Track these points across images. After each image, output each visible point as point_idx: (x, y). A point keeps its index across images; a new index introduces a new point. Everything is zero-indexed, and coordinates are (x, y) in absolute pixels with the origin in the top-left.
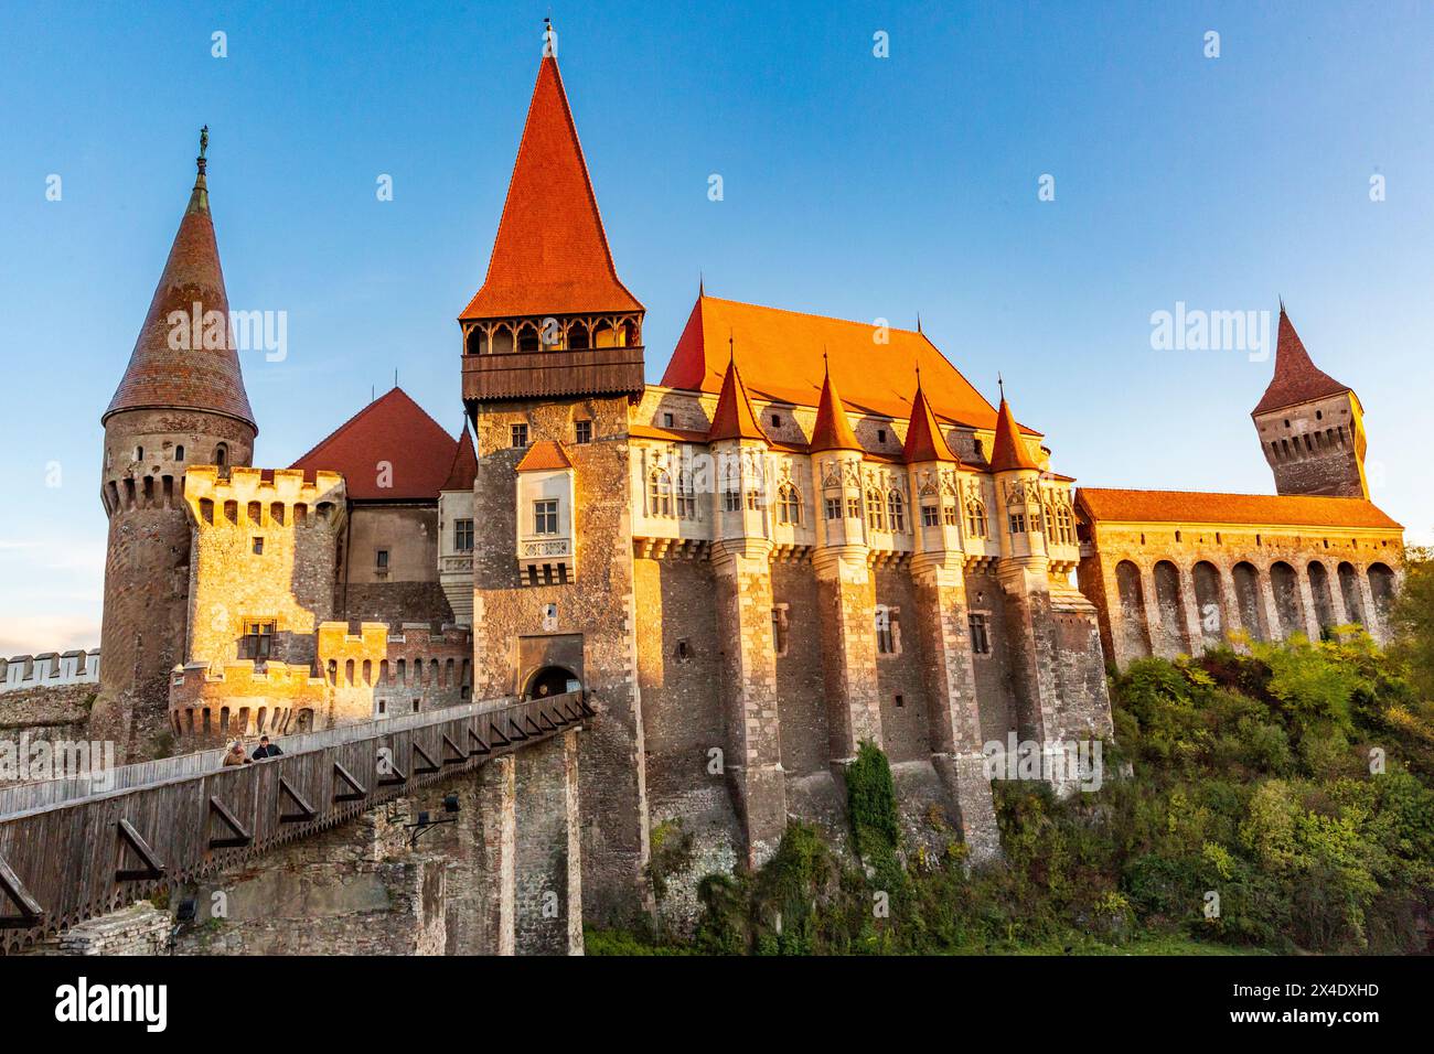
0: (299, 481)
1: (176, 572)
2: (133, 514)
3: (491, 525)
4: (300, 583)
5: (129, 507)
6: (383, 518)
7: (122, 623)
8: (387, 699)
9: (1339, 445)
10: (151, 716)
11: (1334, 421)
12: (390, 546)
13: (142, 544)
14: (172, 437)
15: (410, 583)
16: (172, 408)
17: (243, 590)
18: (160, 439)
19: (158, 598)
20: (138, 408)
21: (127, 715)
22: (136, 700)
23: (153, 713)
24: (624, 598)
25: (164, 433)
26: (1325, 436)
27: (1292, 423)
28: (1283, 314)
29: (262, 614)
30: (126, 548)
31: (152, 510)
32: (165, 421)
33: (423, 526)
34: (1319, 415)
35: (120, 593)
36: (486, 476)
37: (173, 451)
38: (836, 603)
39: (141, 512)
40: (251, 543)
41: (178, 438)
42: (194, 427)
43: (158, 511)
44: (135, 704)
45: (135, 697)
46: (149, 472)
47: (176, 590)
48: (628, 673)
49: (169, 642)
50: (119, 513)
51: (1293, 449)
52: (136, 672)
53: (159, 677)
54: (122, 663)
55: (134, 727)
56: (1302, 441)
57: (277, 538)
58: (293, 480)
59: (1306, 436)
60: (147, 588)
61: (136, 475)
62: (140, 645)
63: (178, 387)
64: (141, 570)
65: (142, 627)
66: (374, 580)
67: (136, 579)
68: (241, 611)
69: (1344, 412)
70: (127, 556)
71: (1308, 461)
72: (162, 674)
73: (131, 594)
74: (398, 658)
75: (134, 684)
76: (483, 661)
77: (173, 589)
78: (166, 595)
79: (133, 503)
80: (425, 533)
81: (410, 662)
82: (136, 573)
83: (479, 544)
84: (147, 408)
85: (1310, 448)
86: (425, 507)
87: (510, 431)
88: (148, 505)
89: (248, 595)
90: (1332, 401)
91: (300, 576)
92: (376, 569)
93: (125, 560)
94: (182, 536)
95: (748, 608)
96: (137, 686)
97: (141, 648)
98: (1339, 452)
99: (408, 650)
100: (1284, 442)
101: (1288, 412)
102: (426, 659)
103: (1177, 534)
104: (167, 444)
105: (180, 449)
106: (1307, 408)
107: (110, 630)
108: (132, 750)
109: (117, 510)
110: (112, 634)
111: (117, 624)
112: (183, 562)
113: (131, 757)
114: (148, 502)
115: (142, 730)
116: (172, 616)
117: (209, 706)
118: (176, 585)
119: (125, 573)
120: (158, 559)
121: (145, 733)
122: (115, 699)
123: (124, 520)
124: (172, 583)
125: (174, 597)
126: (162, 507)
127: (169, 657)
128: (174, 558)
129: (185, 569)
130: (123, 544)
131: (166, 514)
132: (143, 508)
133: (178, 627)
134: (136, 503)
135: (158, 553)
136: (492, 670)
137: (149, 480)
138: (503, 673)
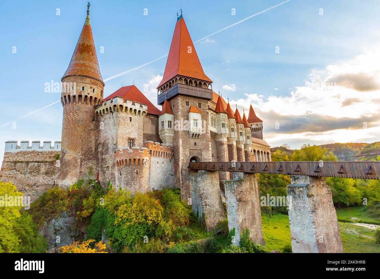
1: (92, 123)
2: (80, 105)
5: (78, 103)
7: (76, 135)
8: (159, 161)
9: (260, 131)
11: (259, 126)
13: (83, 114)
14: (92, 86)
15: (148, 134)
16: (93, 78)
17: (128, 130)
18: (89, 86)
19: (87, 129)
20: (83, 76)
21: (79, 161)
22: (81, 157)
23: (86, 160)
25: (90, 84)
26: (258, 129)
27: (252, 126)
28: (251, 106)
29: (132, 137)
30: (78, 114)
31: (86, 105)
32: (91, 81)
33: (150, 121)
34: (257, 125)
35: (76, 126)
36: (182, 112)
37: (92, 90)
39: (82, 105)
40: (129, 119)
41: (94, 87)
42: (97, 84)
43: (87, 105)
44: (81, 158)
45: (81, 156)
46: (87, 94)
47: (92, 128)
48: (210, 159)
49: (91, 141)
50: (75, 104)
52: (81, 149)
53: (88, 151)
54: (77, 146)
55: (81, 164)
56: (254, 129)
57: (134, 118)
58: (138, 104)
60: (84, 126)
61: (82, 94)
62: (82, 141)
63: (93, 72)
64: (82, 121)
65: (83, 136)
67: (81, 123)
69: (261, 125)
70: (78, 116)
71: (254, 133)
73: (79, 127)
75: (81, 152)
76: (182, 154)
78: (90, 128)
79: (80, 102)
80: (151, 122)
82: (81, 122)
84: (87, 77)
86: (151, 116)
87: (186, 103)
90: (260, 123)
93: (77, 117)
94: (93, 113)
96: (82, 153)
98: (260, 132)
99: (163, 150)
101: (252, 123)
104: (91, 88)
105: (94, 90)
106: (255, 123)
107: (71, 136)
108: (81, 170)
109: (73, 103)
110: (73, 137)
111: (74, 135)
112: (93, 120)
113: (81, 172)
114: (85, 102)
115: (83, 165)
116: (91, 135)
117: (140, 158)
118: (92, 126)
119: (77, 121)
120: (87, 118)
121: (84, 166)
122: (75, 156)
123: (77, 106)
124: (91, 125)
125: (91, 130)
126: (88, 105)
127: (90, 146)
128: (91, 119)
129: (94, 122)
130: (76, 113)
131: (89, 107)
132: (83, 104)
133: (93, 138)
134: (81, 102)
135: (87, 117)
136: (184, 156)
137: (86, 96)
138: (186, 157)
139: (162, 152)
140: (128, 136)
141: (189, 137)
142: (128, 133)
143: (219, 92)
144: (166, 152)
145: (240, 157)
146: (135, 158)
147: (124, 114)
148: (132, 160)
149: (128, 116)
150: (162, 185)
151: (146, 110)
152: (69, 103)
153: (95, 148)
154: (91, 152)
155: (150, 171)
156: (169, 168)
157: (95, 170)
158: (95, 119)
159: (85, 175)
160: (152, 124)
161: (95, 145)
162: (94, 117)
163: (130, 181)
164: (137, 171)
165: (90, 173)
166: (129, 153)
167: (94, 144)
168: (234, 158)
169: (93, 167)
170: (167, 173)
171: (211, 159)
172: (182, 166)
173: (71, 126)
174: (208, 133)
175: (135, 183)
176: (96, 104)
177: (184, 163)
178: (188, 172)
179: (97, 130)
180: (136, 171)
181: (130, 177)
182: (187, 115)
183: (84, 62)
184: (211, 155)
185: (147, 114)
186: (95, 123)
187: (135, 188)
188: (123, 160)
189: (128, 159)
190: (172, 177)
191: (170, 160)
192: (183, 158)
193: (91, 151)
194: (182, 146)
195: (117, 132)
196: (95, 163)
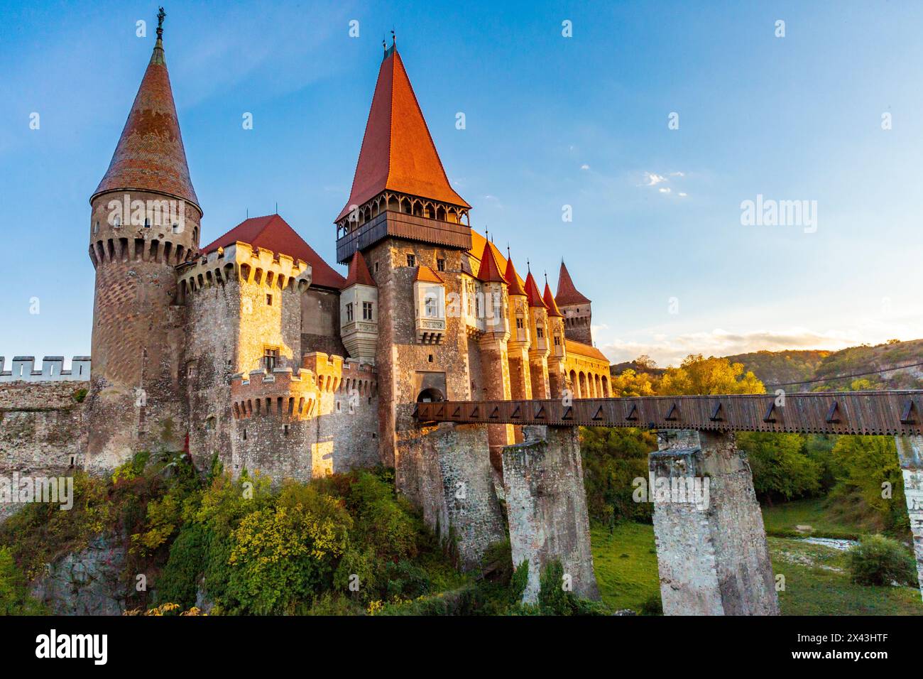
0: (291, 263)
1: (170, 309)
2: (139, 263)
5: (135, 258)
7: (130, 339)
8: (340, 401)
9: (585, 324)
10: (155, 406)
11: (582, 314)
13: (146, 286)
15: (315, 335)
17: (263, 327)
19: (158, 325)
20: (148, 191)
21: (137, 404)
23: (156, 404)
26: (580, 320)
27: (567, 312)
28: (563, 264)
29: (272, 343)
30: (133, 287)
31: (154, 263)
33: (320, 302)
34: (578, 310)
35: (128, 318)
36: (396, 280)
38: (519, 369)
39: (146, 264)
40: (266, 298)
43: (158, 265)
45: (143, 392)
46: (156, 237)
47: (170, 321)
48: (467, 394)
49: (168, 356)
50: (125, 261)
52: (143, 375)
53: (161, 379)
54: (131, 367)
55: (143, 413)
56: (570, 321)
57: (278, 297)
59: (572, 319)
60: (150, 316)
61: (146, 237)
62: (145, 356)
63: (173, 182)
64: (145, 304)
65: (147, 343)
67: (142, 310)
69: (588, 310)
70: (135, 292)
71: (571, 329)
72: (163, 378)
73: (138, 320)
75: (141, 384)
76: (398, 383)
77: (168, 320)
78: (164, 323)
79: (139, 256)
80: (321, 307)
81: (351, 380)
82: (142, 306)
83: (394, 317)
85: (573, 324)
86: (320, 291)
87: (406, 257)
88: (151, 260)
89: (266, 330)
90: (584, 305)
93: (133, 295)
94: (173, 286)
95: (503, 367)
96: (144, 385)
97: (146, 358)
98: (584, 327)
99: (351, 374)
101: (566, 307)
106: (573, 307)
107: (117, 344)
108: (143, 429)
109: (122, 258)
110: (120, 347)
111: (125, 340)
112: (174, 302)
113: (141, 434)
114: (153, 258)
115: (149, 415)
116: (168, 338)
117: (293, 396)
118: (171, 319)
119: (133, 305)
120: (158, 298)
121: (151, 417)
122: (126, 393)
123: (131, 267)
124: (168, 315)
125: (169, 326)
126: (161, 263)
127: (167, 366)
128: (169, 299)
129: (177, 307)
130: (130, 283)
131: (164, 268)
132: (148, 261)
133: (174, 346)
134: (142, 257)
135: (158, 294)
136: (403, 388)
137: (155, 243)
138: (409, 390)
139: (348, 379)
140: (262, 341)
141: (415, 343)
142: (263, 335)
143: (487, 232)
144: (358, 379)
145: (540, 388)
146: (281, 395)
147: (252, 286)
148: (274, 400)
149: (263, 291)
150: (348, 460)
151: (309, 276)
152: (111, 260)
153: (179, 373)
154: (168, 383)
155: (319, 427)
156: (367, 417)
157: (178, 428)
158: (180, 299)
159: (152, 441)
160: (323, 310)
161: (179, 365)
162: (177, 293)
163: (269, 453)
164: (286, 427)
165: (167, 435)
166: (265, 383)
167: (177, 363)
168: (523, 390)
169: (174, 420)
170: (362, 431)
171: (470, 395)
172: (399, 414)
173: (117, 316)
174: (462, 331)
175: (282, 459)
176: (182, 261)
177: (403, 406)
178: (413, 426)
179: (184, 327)
180: (283, 428)
181: (268, 443)
182: (409, 288)
183: (150, 156)
184: (468, 385)
185: (311, 285)
186: (180, 308)
187: (281, 469)
188: (250, 401)
189: (263, 398)
190: (373, 440)
191: (370, 398)
192: (399, 393)
193: (170, 379)
194: (398, 363)
195: (234, 332)
196: (179, 410)
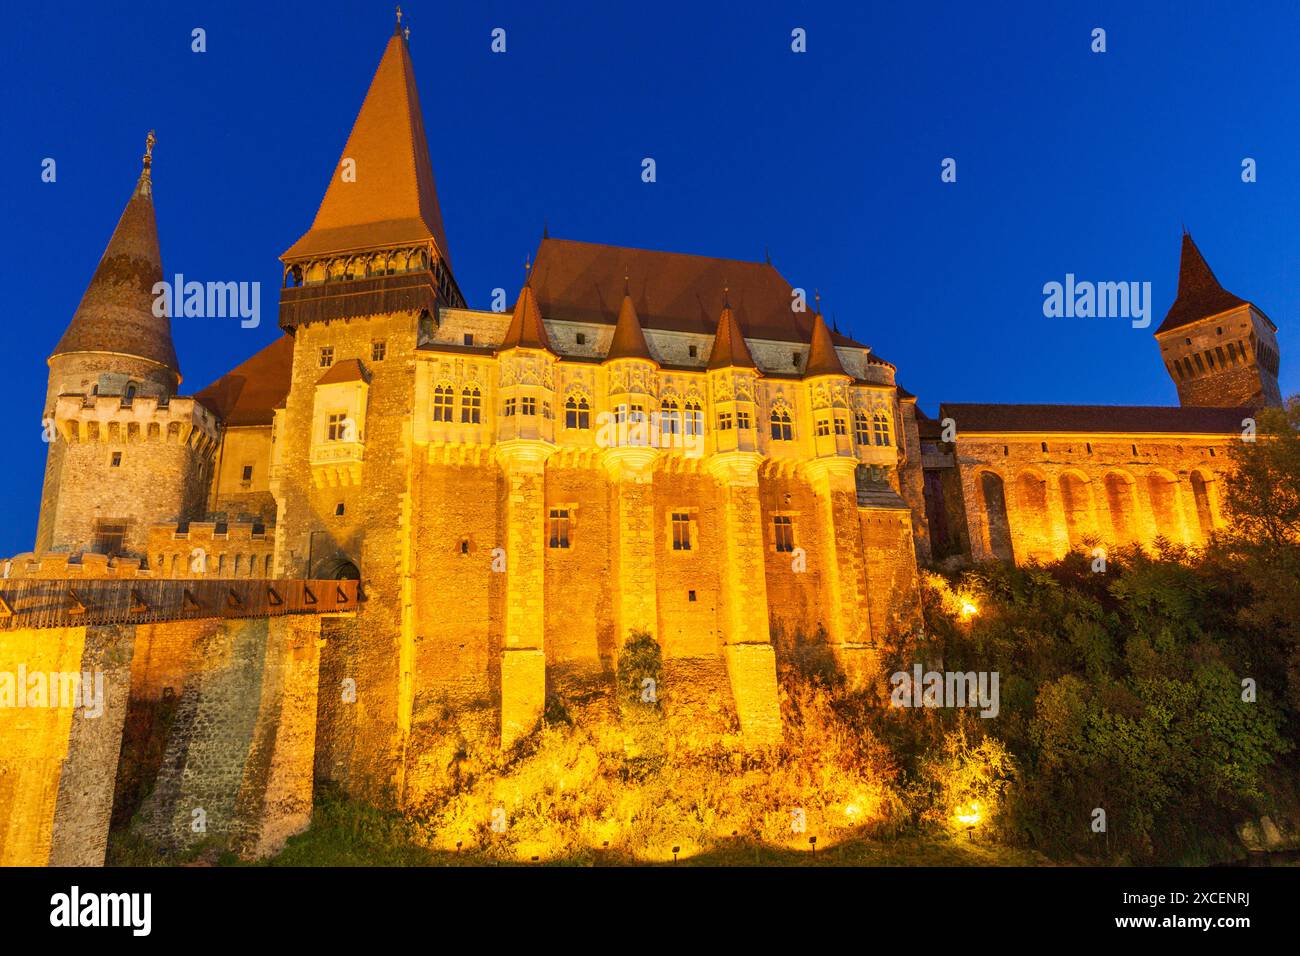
0: (154, 404)
3: (297, 436)
4: (150, 491)
6: (251, 437)
9: (1240, 358)
11: (1234, 335)
12: (255, 462)
14: (89, 375)
16: (90, 353)
17: (100, 496)
18: (80, 378)
24: (400, 496)
25: (83, 373)
26: (1226, 351)
27: (1193, 341)
28: (1186, 236)
29: (114, 517)
32: (84, 363)
34: (1219, 331)
37: (90, 388)
40: (110, 458)
41: (93, 377)
42: (109, 368)
51: (1195, 366)
56: (1203, 356)
57: (134, 453)
58: (149, 403)
59: (1208, 353)
63: (97, 336)
66: (239, 490)
68: (98, 514)
69: (1243, 325)
71: (1210, 376)
74: (220, 553)
76: (282, 554)
85: (1212, 363)
87: (320, 353)
89: (104, 500)
90: (1232, 315)
91: (151, 484)
92: (242, 481)
95: (519, 506)
99: (230, 547)
100: (1186, 359)
101: (1189, 327)
102: (246, 552)
103: (1044, 445)
104: (85, 382)
105: (97, 386)
106: (1206, 322)
136: (288, 562)
138: (297, 565)
140: (97, 516)
141: (314, 487)
142: (98, 507)
174: (401, 455)
192: (281, 570)
194: (284, 523)
